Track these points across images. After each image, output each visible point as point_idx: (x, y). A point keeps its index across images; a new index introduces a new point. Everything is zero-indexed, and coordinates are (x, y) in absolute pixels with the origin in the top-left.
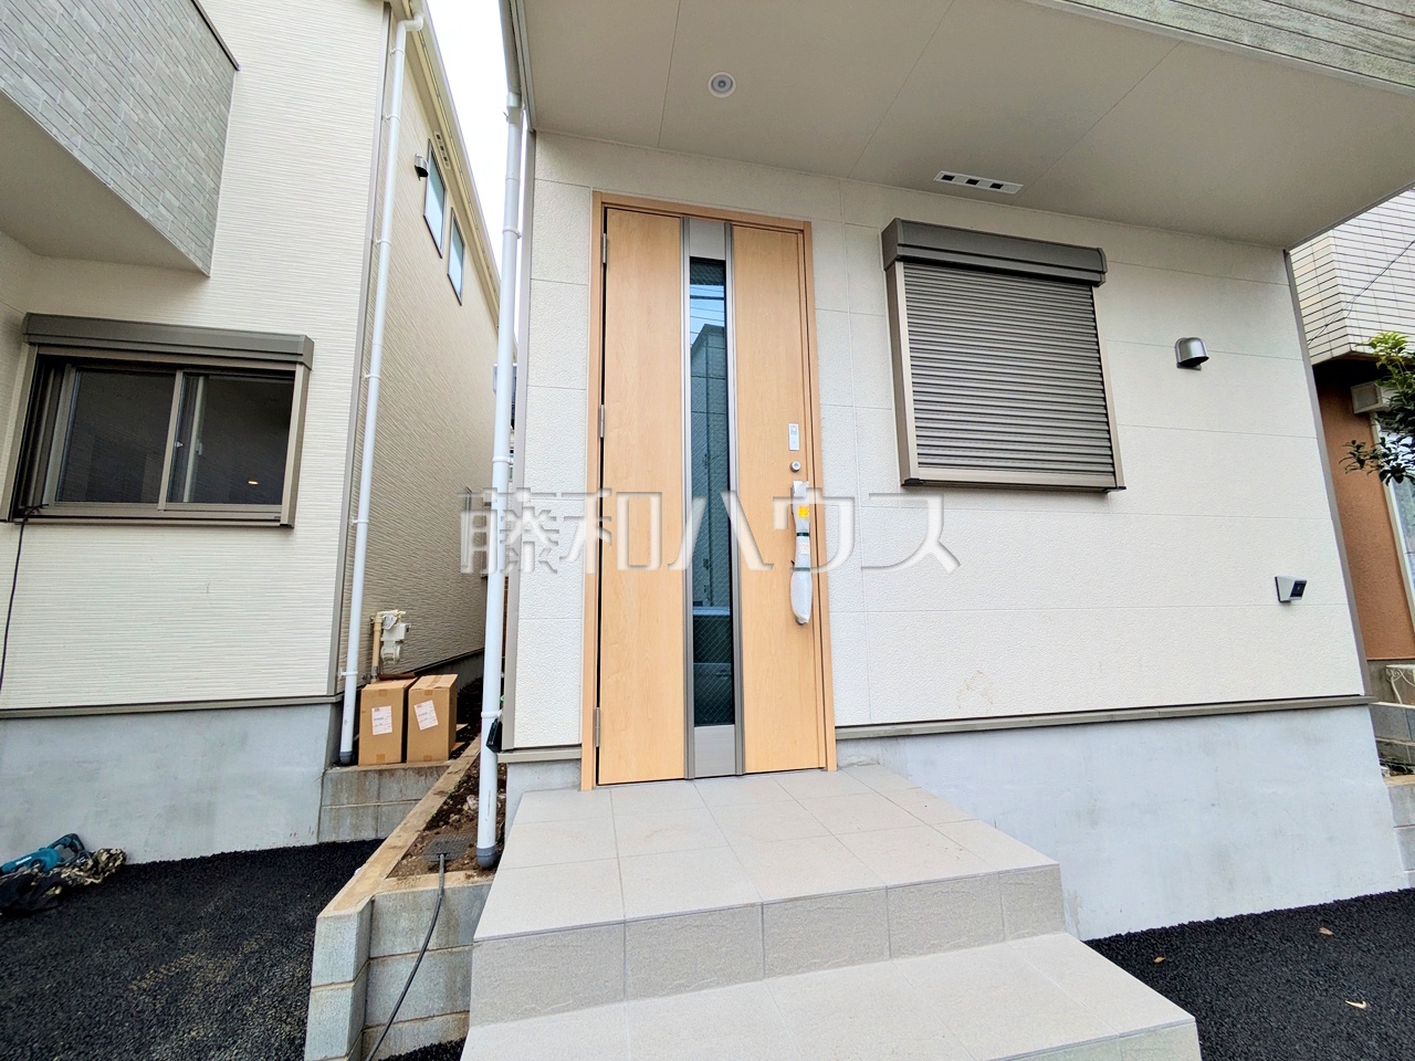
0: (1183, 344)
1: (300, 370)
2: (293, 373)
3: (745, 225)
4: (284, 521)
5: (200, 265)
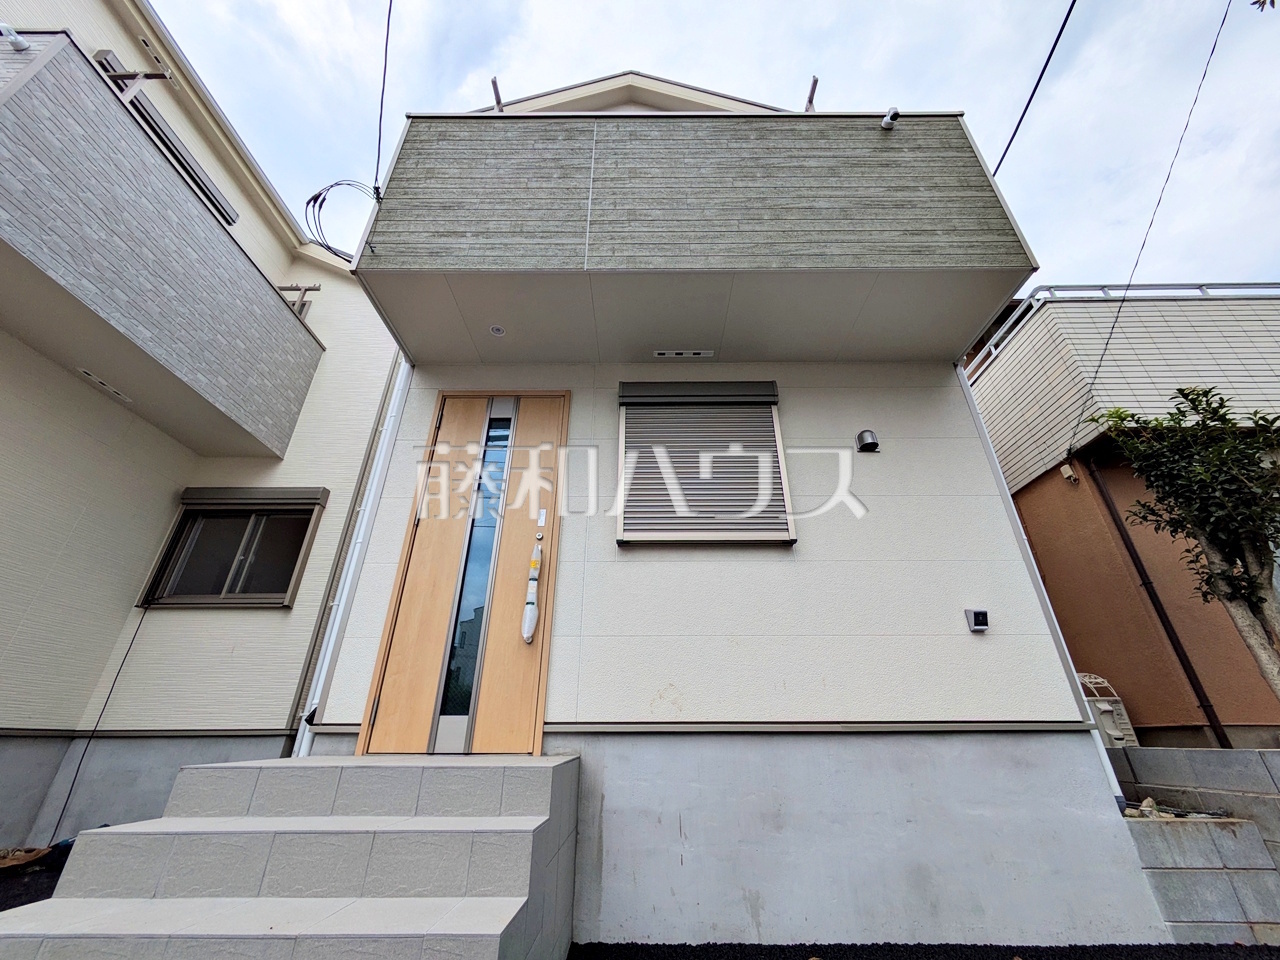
0: (860, 437)
1: (317, 509)
2: (313, 510)
3: (527, 397)
4: (286, 603)
5: (278, 453)
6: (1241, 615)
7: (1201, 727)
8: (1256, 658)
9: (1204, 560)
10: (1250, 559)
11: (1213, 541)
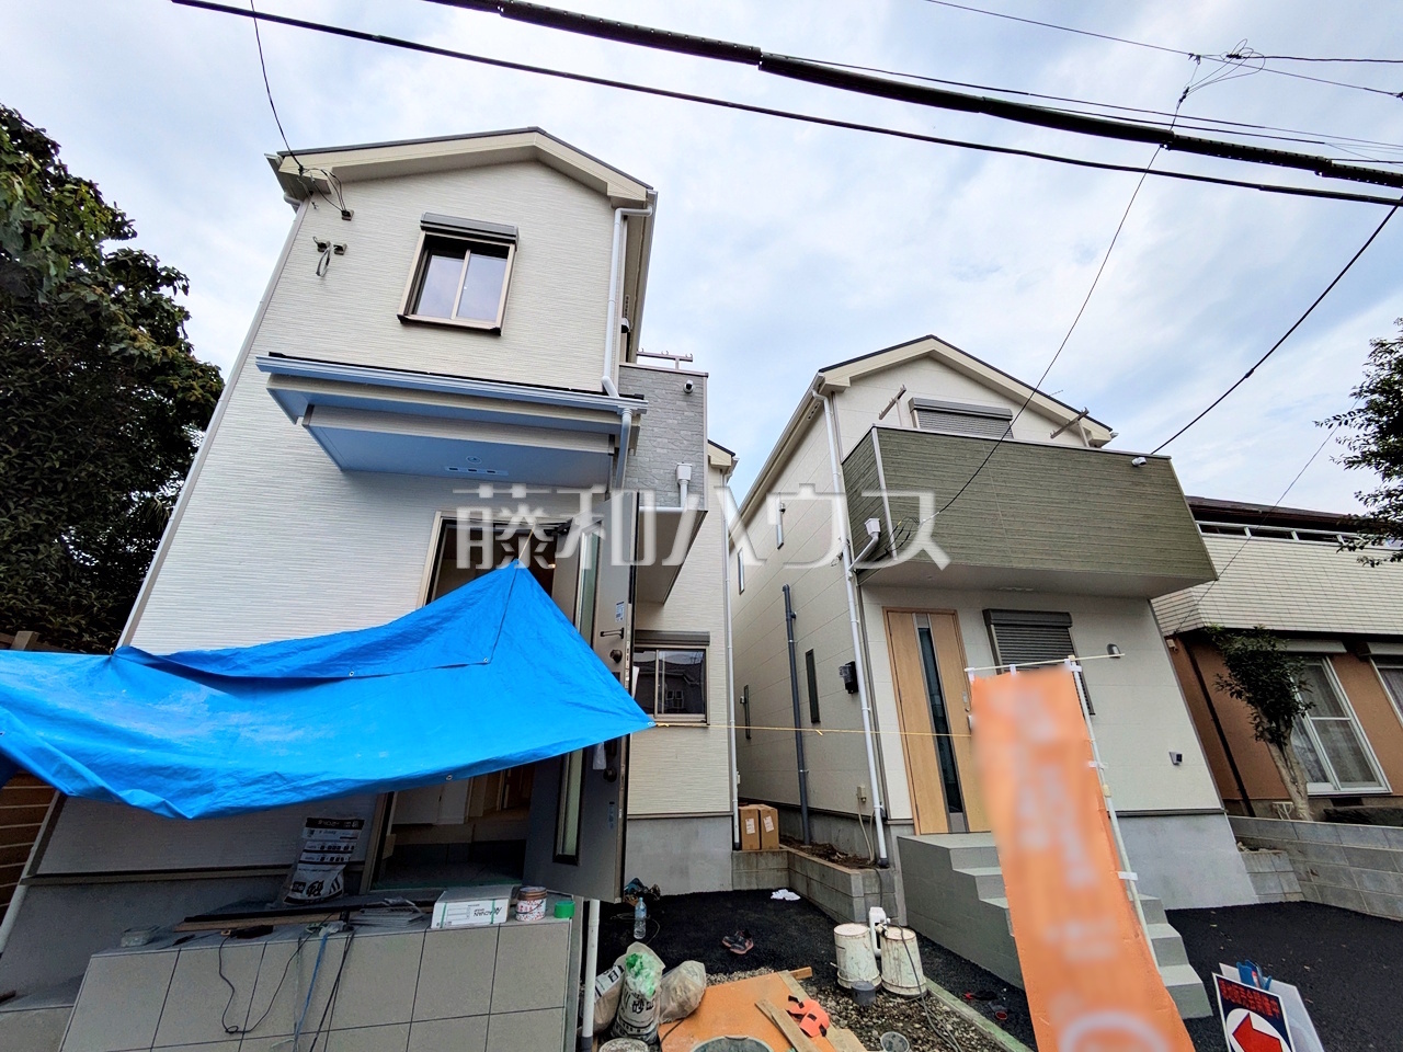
0: (1110, 647)
1: (708, 648)
2: (706, 650)
3: (935, 612)
6: (1274, 749)
7: (1238, 802)
8: (1280, 773)
9: (1258, 720)
10: (1281, 722)
11: (1266, 712)
